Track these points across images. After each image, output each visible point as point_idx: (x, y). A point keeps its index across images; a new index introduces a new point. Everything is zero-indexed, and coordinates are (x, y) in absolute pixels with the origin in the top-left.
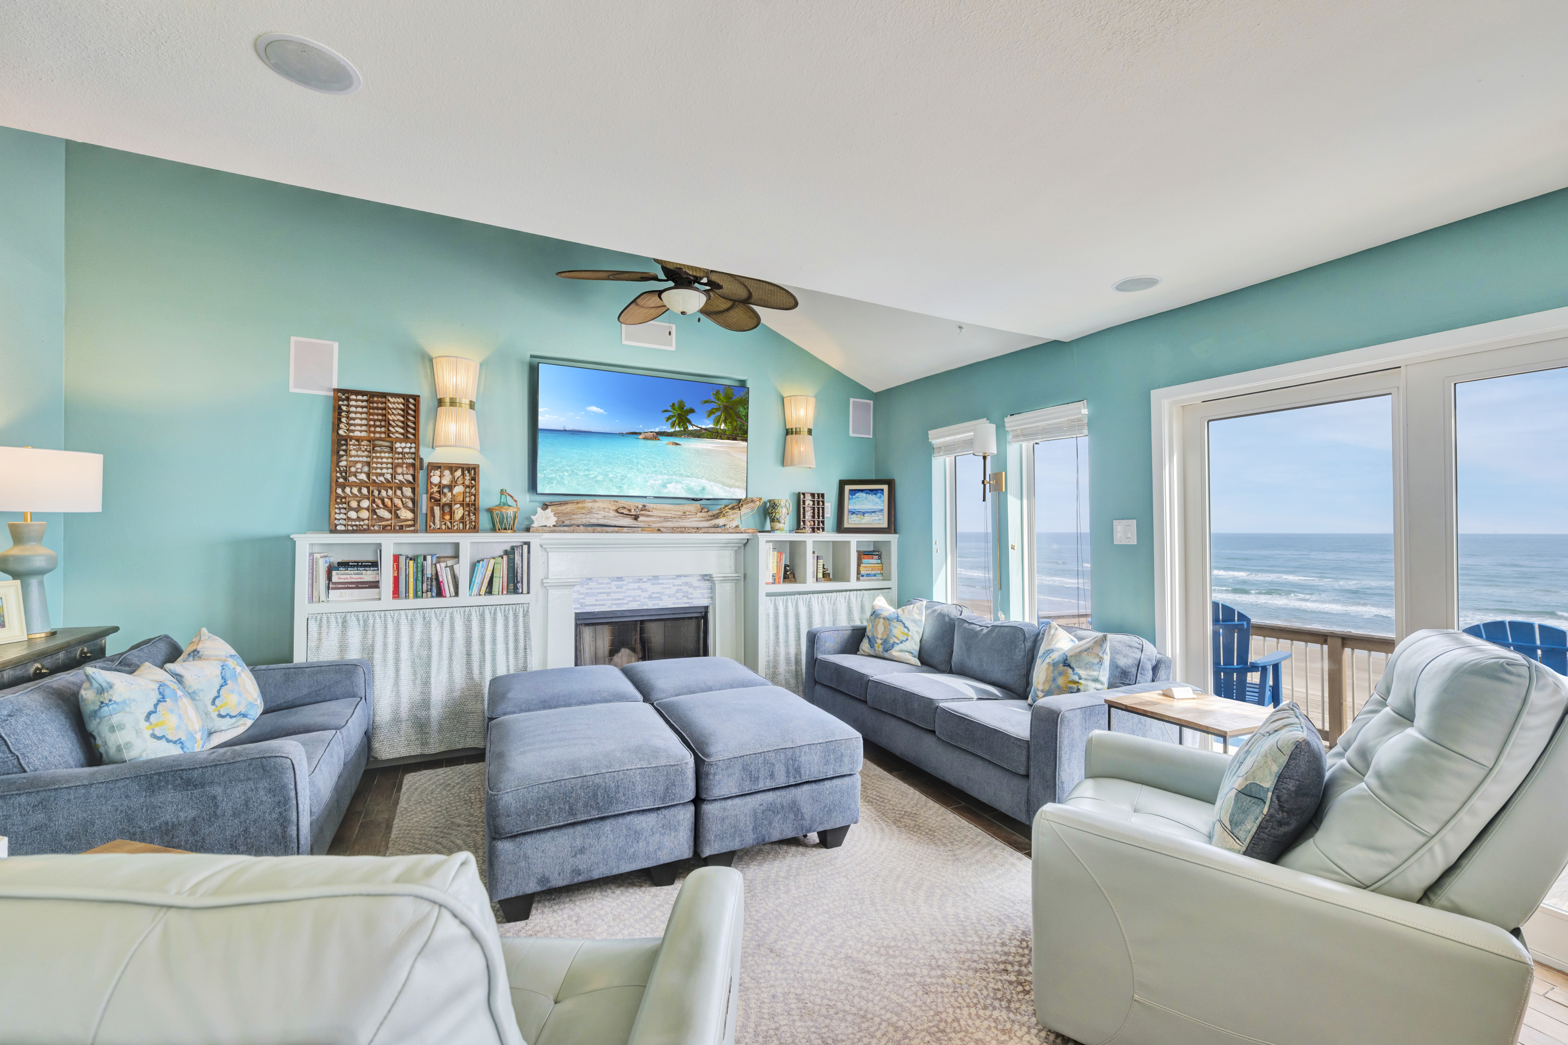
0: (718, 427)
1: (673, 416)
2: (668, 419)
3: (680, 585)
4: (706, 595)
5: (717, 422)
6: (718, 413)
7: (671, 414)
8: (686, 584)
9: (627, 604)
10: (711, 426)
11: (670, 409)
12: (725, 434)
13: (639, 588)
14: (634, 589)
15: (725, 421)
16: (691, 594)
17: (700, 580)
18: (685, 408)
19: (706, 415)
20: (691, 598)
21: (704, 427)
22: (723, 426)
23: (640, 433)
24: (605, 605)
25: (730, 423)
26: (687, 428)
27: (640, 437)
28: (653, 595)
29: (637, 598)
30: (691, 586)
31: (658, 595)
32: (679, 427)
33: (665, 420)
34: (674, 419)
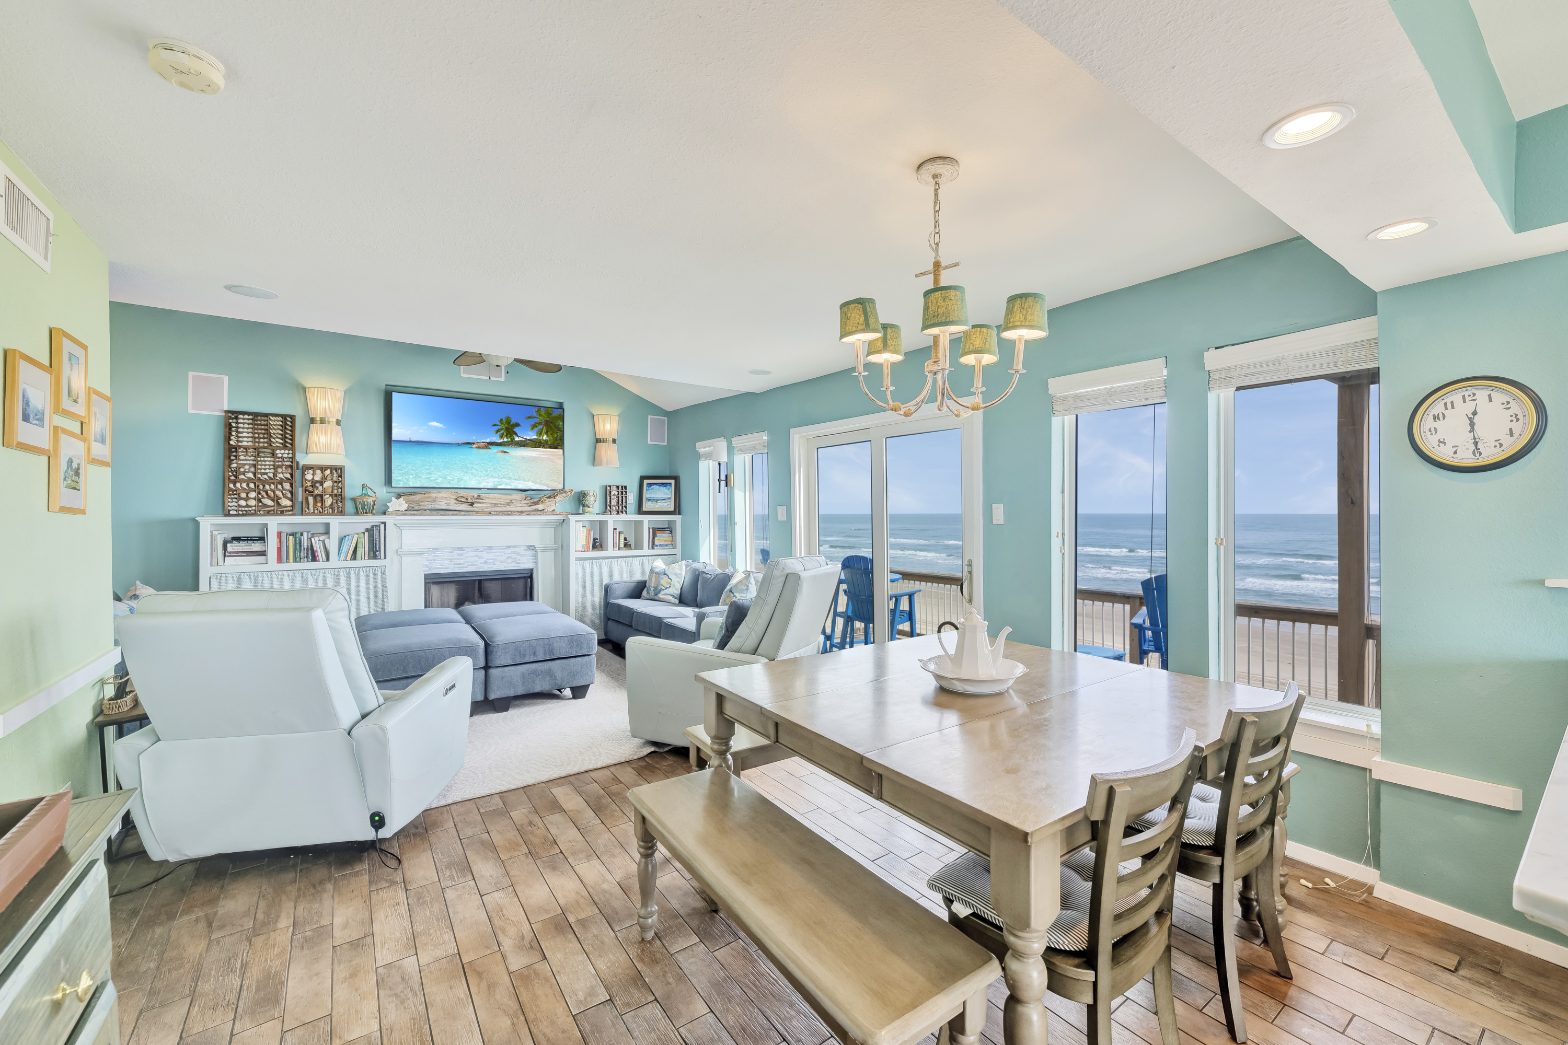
0: (541, 438)
1: (502, 429)
2: (497, 431)
3: (510, 553)
4: (531, 561)
5: (540, 434)
6: (541, 427)
7: (500, 427)
8: (515, 553)
9: (466, 567)
10: (535, 437)
11: (498, 423)
12: (547, 444)
13: (476, 556)
14: (472, 557)
15: (547, 433)
16: (519, 560)
17: (526, 550)
18: (512, 423)
19: (530, 428)
20: (519, 563)
21: (528, 438)
22: (545, 437)
23: (474, 444)
24: (449, 568)
25: (551, 434)
26: (514, 439)
27: (474, 446)
28: (488, 561)
29: (475, 563)
30: (519, 554)
31: (492, 561)
32: (507, 438)
33: (495, 432)
34: (503, 431)
